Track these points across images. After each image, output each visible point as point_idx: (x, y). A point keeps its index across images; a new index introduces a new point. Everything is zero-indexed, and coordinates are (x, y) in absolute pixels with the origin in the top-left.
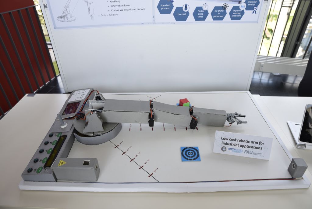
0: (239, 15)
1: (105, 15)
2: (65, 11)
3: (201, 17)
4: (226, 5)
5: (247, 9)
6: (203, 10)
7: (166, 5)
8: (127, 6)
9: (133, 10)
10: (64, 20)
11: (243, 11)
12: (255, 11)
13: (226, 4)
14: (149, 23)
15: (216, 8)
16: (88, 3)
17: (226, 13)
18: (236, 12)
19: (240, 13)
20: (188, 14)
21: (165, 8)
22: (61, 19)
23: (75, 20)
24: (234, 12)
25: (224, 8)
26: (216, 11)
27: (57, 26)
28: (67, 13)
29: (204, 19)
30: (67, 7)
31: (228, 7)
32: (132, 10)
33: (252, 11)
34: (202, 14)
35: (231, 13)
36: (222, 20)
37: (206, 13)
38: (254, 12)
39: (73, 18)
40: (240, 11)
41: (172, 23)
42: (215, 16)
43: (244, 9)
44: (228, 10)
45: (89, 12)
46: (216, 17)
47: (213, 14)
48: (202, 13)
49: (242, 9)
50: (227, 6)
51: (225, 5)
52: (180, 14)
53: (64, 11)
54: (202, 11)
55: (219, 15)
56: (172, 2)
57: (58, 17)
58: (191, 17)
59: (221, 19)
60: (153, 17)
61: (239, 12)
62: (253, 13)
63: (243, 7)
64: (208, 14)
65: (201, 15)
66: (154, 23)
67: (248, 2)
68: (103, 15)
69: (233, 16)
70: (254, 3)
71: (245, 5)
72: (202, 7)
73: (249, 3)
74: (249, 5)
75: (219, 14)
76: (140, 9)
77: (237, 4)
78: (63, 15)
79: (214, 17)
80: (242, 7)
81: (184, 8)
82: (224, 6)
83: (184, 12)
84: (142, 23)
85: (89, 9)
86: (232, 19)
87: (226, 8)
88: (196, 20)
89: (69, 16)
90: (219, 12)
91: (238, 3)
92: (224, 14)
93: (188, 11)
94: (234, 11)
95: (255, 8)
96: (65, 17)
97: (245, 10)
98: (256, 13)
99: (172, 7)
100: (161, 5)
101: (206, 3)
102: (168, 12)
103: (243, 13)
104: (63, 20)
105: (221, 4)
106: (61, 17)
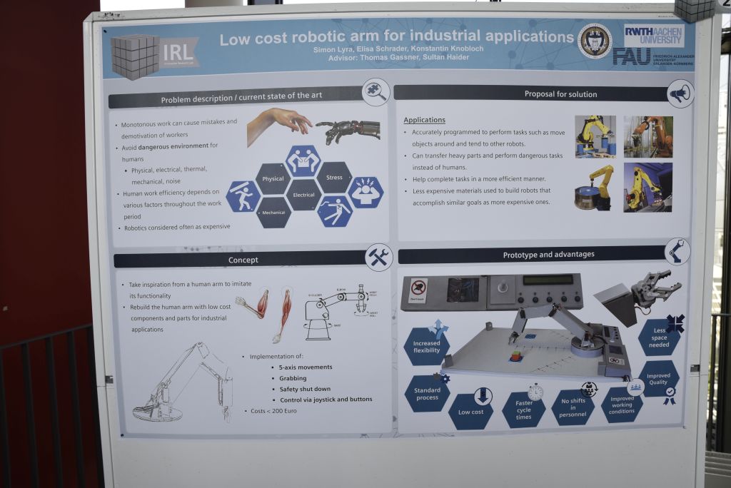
0: (628, 408)
1: (263, 411)
2: (157, 394)
3: (527, 417)
4: (591, 386)
5: (647, 393)
6: (529, 400)
7: (430, 390)
8: (324, 389)
9: (339, 400)
10: (151, 416)
11: (638, 398)
12: (670, 398)
13: (589, 383)
14: (381, 436)
15: (564, 394)
16: (219, 378)
17: (593, 407)
18: (620, 402)
19: (631, 405)
20: (488, 411)
21: (425, 398)
22: (142, 414)
23: (179, 418)
24: (615, 403)
25: (586, 394)
26: (564, 401)
27: (129, 430)
28: (160, 401)
29: (533, 422)
30: (164, 385)
31: (596, 390)
32: (336, 400)
33: (664, 399)
34: (529, 410)
35: (606, 406)
36: (584, 423)
37: (538, 408)
38: (667, 400)
39: (175, 414)
40: (629, 398)
41: (446, 435)
42: (564, 415)
43: (640, 393)
44: (598, 399)
45: (221, 402)
46: (568, 418)
47: (557, 408)
48: (529, 407)
49: (634, 393)
50: (594, 387)
51: (587, 387)
52: (468, 413)
53: (154, 394)
54: (528, 403)
55: (574, 412)
56: (446, 381)
57: (137, 409)
58: (498, 420)
59: (583, 421)
60: (395, 419)
61: (628, 402)
62: (666, 402)
63: (636, 388)
64: (544, 409)
65: (524, 414)
66: (396, 434)
67: (649, 376)
68: (257, 412)
69: (614, 412)
70: (664, 379)
71: (642, 384)
72: (526, 393)
73: (652, 379)
74: (652, 383)
75: (573, 408)
76: (361, 399)
77: (619, 384)
78: (151, 404)
79: (561, 416)
80: (633, 389)
81: (478, 396)
82: (585, 388)
83: (480, 407)
84: (364, 435)
85: (221, 393)
86: (610, 421)
87: (593, 394)
88: (511, 427)
89: (164, 409)
90: (574, 405)
91: (622, 380)
92: (590, 407)
93: (489, 404)
94: (612, 399)
95: (669, 389)
96: (156, 411)
97: (643, 397)
98: (673, 402)
99: (446, 393)
100: (417, 391)
101: (536, 384)
102: (436, 406)
103: (638, 403)
104: (147, 415)
105: (576, 384)
106: (143, 409)
